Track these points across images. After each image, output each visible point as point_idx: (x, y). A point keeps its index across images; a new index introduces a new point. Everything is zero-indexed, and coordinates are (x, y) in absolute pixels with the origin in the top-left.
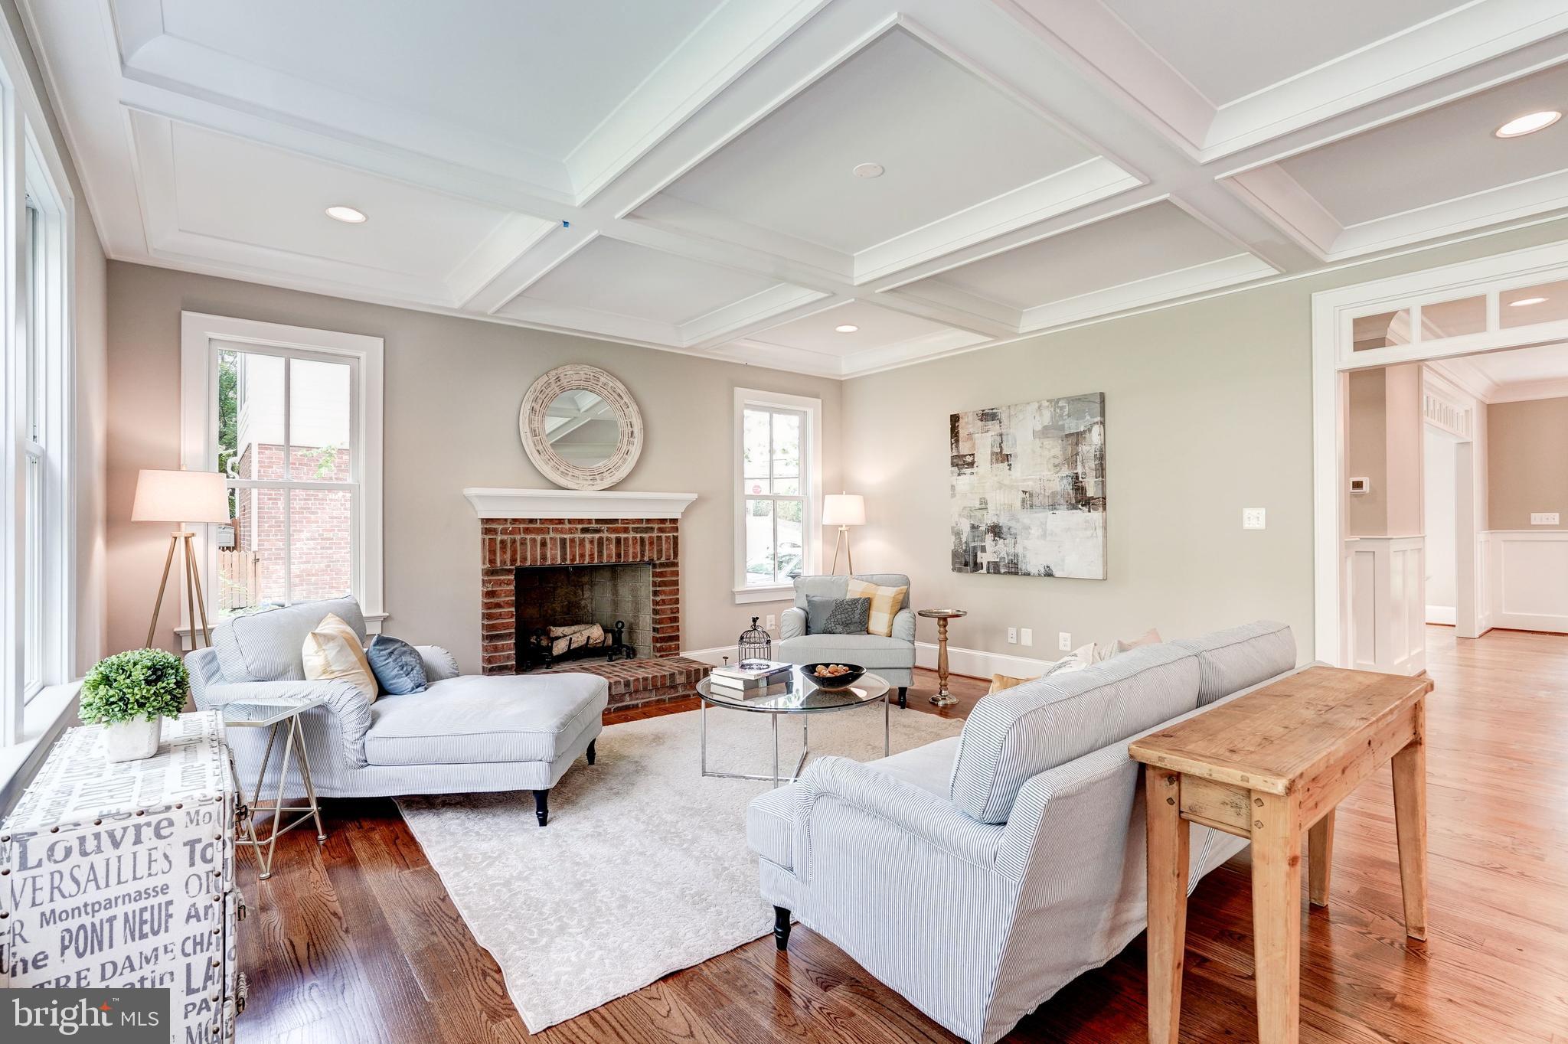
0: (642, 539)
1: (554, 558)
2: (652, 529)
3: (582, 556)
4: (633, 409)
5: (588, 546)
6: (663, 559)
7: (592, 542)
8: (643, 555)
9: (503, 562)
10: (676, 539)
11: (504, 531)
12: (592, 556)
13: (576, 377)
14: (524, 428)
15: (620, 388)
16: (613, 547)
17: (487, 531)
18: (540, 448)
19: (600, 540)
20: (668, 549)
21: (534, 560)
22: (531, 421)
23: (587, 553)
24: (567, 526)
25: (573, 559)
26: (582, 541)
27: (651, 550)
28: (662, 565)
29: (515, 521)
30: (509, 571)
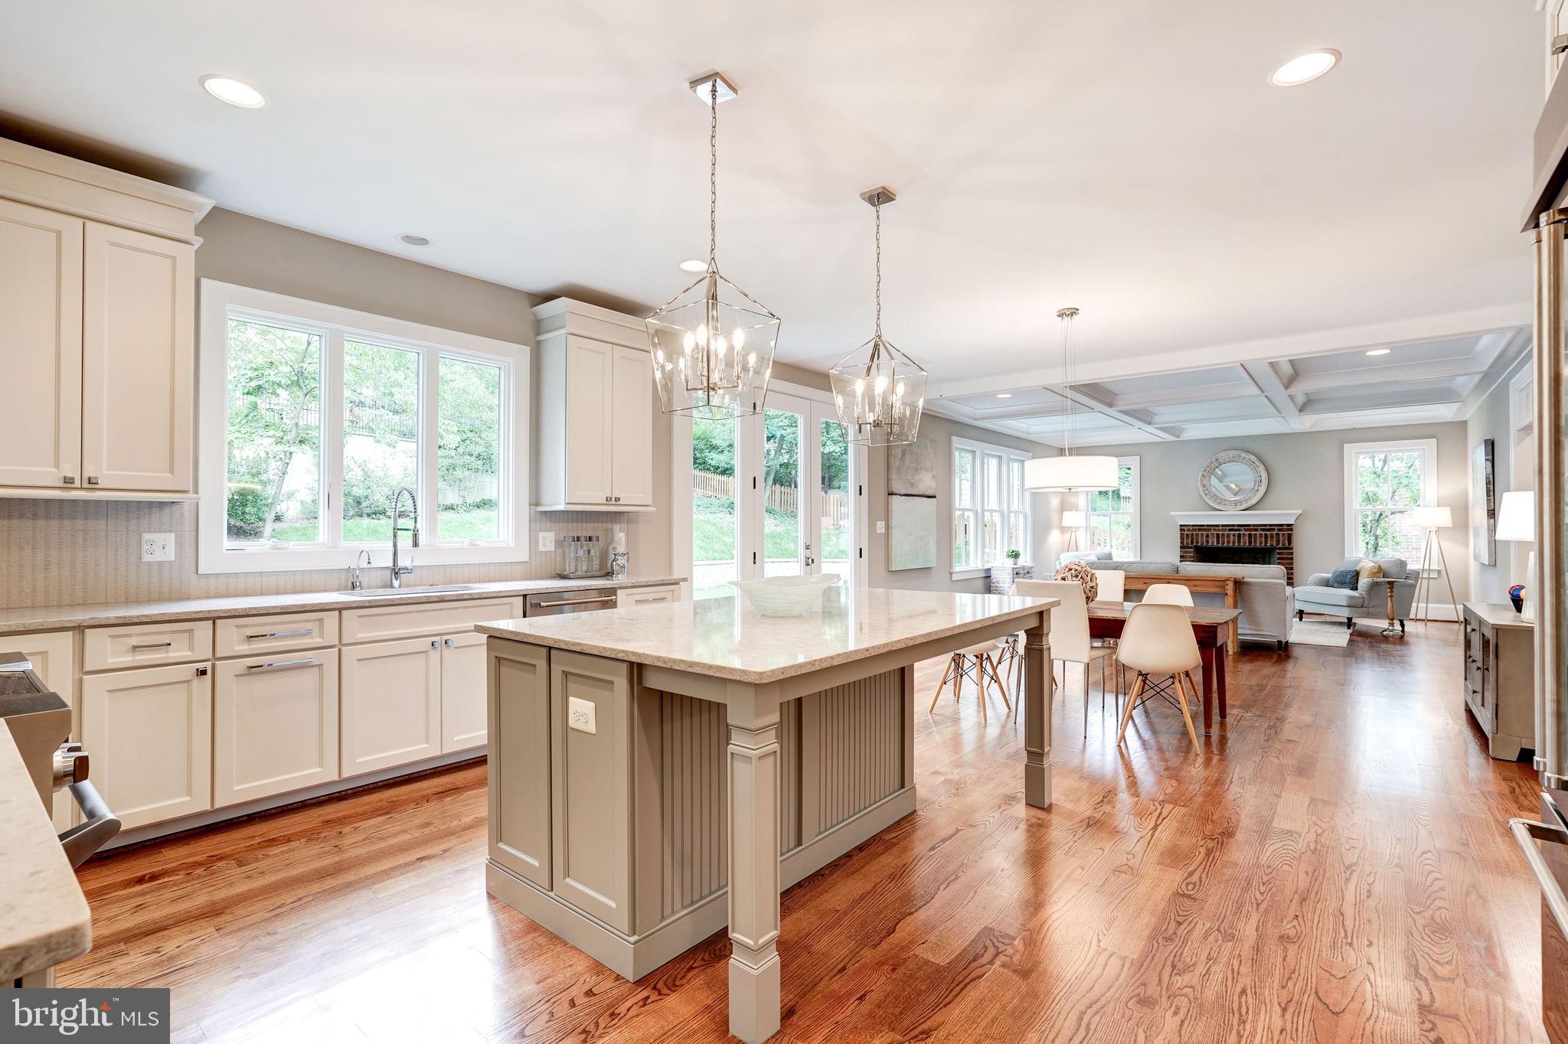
0: (1266, 535)
1: (1213, 542)
2: (1274, 530)
3: (1228, 542)
4: (1262, 467)
5: (1232, 537)
6: (1280, 545)
7: (1234, 535)
8: (1266, 543)
9: (1187, 543)
10: (1290, 536)
11: (1188, 530)
12: (1234, 542)
13: (1227, 457)
14: (1199, 484)
15: (1253, 458)
16: (1247, 538)
17: (1181, 530)
18: (1207, 492)
19: (1239, 535)
20: (1284, 540)
21: (1202, 543)
22: (1202, 481)
23: (1231, 541)
24: (1221, 528)
25: (1223, 543)
26: (1228, 535)
27: (1272, 540)
28: (1279, 549)
29: (1193, 526)
30: (1191, 547)
